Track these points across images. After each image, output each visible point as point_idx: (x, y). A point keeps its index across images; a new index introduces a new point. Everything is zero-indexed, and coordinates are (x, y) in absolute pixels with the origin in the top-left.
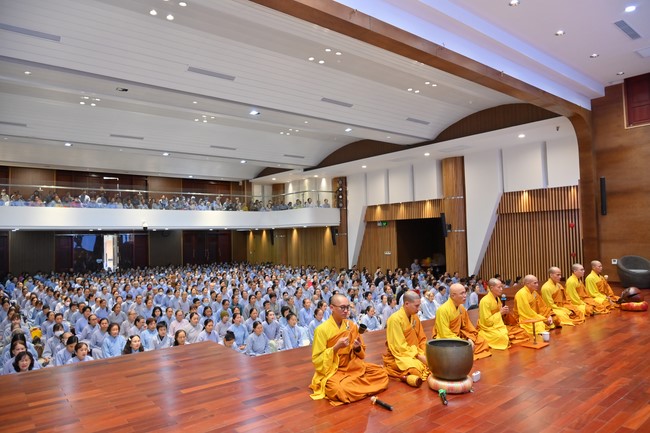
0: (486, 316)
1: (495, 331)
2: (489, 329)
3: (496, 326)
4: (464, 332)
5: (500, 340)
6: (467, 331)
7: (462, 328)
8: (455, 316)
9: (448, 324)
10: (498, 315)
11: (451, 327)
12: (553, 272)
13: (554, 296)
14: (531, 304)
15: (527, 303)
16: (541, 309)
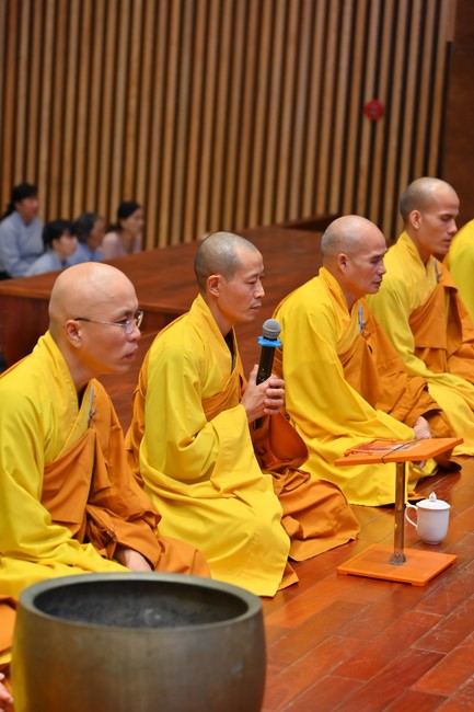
0: (182, 431)
1: (228, 505)
2: (194, 492)
3: (225, 480)
4: (101, 515)
5: (253, 551)
6: (117, 509)
7: (96, 497)
8: (70, 438)
9: (36, 483)
10: (234, 423)
11: (46, 496)
12: (423, 204)
13: (417, 320)
14: (345, 358)
15: (330, 354)
16: (384, 383)
